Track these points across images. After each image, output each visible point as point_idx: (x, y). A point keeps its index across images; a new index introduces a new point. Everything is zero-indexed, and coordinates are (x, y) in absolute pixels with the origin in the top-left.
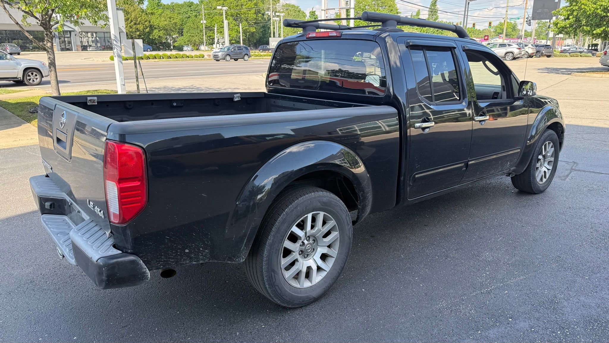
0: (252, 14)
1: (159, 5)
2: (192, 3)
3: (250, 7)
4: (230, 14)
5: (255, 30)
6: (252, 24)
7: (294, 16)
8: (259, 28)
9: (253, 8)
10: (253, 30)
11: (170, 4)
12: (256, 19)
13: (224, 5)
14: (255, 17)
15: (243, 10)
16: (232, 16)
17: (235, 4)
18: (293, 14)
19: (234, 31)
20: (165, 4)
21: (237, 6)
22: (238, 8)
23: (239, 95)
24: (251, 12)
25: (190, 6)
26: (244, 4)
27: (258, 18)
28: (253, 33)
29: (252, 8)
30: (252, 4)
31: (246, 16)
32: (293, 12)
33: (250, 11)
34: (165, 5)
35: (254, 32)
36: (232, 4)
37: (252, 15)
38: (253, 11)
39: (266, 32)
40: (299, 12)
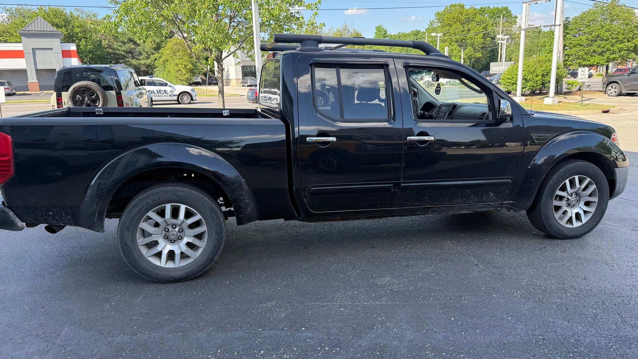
0: (479, 38)
1: (385, 36)
2: (419, 31)
3: (477, 32)
4: (454, 40)
5: (481, 56)
6: (478, 49)
7: (532, 37)
8: (486, 53)
9: (481, 32)
10: (479, 55)
11: (397, 35)
12: (483, 43)
13: (449, 31)
14: (482, 41)
15: (469, 35)
16: (457, 42)
17: (460, 29)
18: (531, 36)
19: (457, 58)
20: (392, 34)
21: (463, 31)
22: (464, 33)
23: (228, 111)
24: (478, 37)
25: (416, 35)
26: (472, 29)
27: (486, 42)
28: (479, 58)
29: (479, 32)
30: (481, 28)
31: (472, 41)
32: (531, 33)
33: (477, 35)
34: (392, 36)
35: (481, 57)
36: (458, 30)
37: (479, 40)
38: (481, 35)
39: (495, 57)
40: (539, 32)
